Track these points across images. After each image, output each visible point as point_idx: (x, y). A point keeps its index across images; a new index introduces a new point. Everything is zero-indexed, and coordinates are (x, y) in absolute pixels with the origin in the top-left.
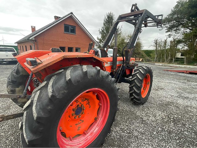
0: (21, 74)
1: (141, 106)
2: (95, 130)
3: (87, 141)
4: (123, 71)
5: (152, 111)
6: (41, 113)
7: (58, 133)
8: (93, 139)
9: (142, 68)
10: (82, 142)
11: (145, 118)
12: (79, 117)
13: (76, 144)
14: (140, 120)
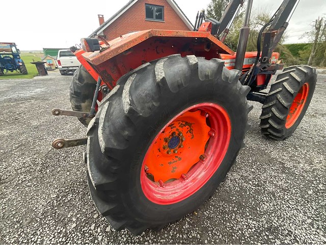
0: (85, 82)
1: (280, 143)
2: (200, 174)
3: (188, 191)
4: (253, 77)
5: (304, 153)
6: (113, 141)
7: (142, 176)
8: (196, 188)
9: (296, 72)
10: (179, 191)
11: (289, 165)
12: (174, 152)
13: (170, 193)
14: (278, 166)
